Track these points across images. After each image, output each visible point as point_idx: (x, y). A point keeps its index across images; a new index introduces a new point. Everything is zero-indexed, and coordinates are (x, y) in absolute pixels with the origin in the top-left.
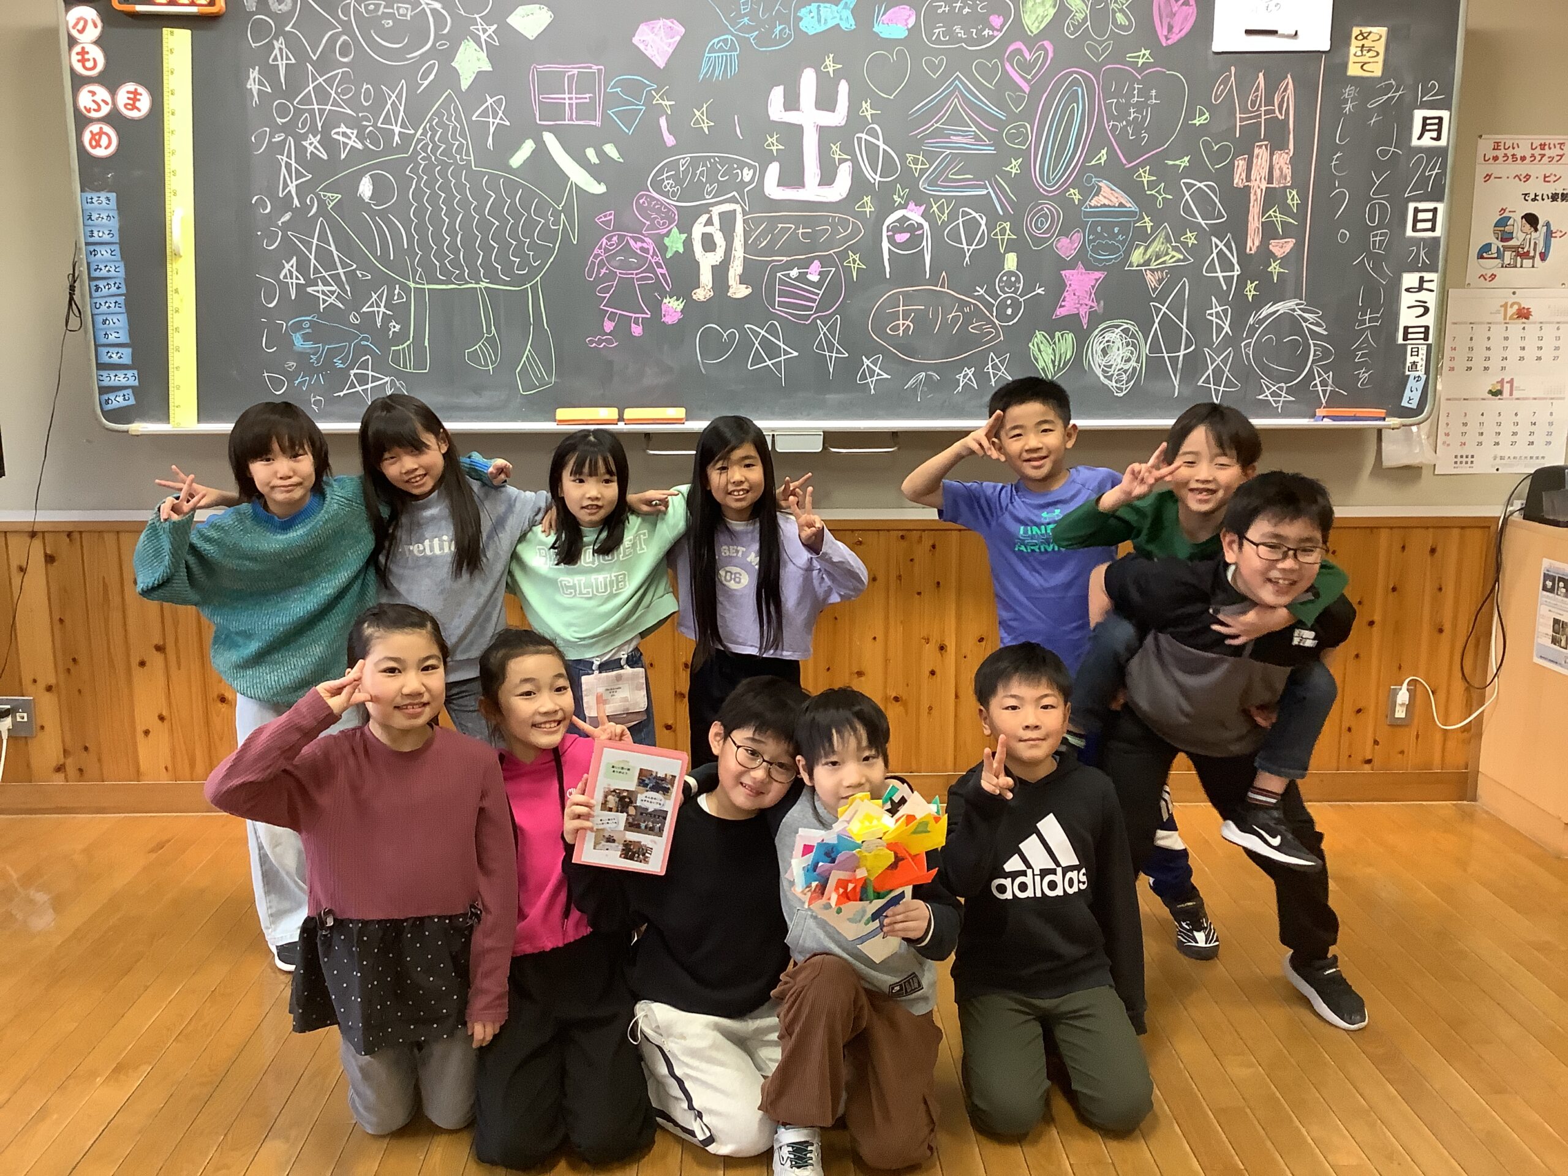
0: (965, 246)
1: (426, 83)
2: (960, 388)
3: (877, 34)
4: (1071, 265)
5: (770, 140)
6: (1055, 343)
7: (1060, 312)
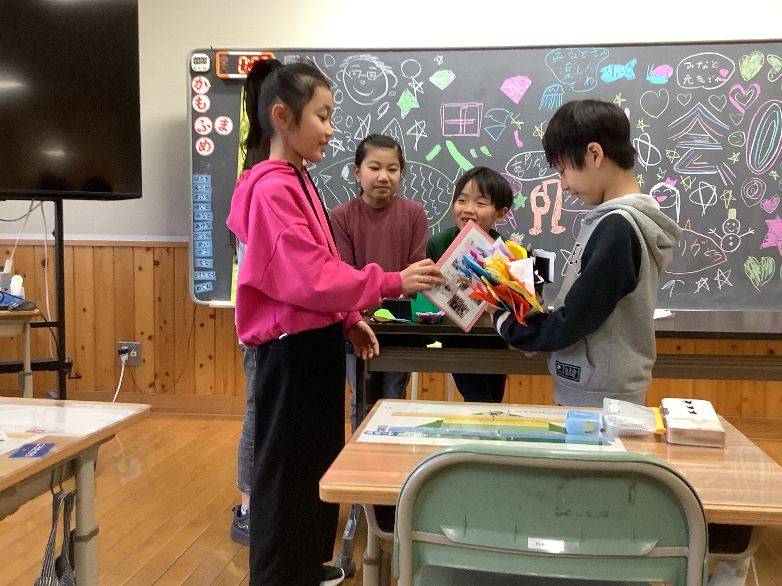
2: (698, 290)
3: (648, 82)
4: (772, 216)
7: (765, 245)
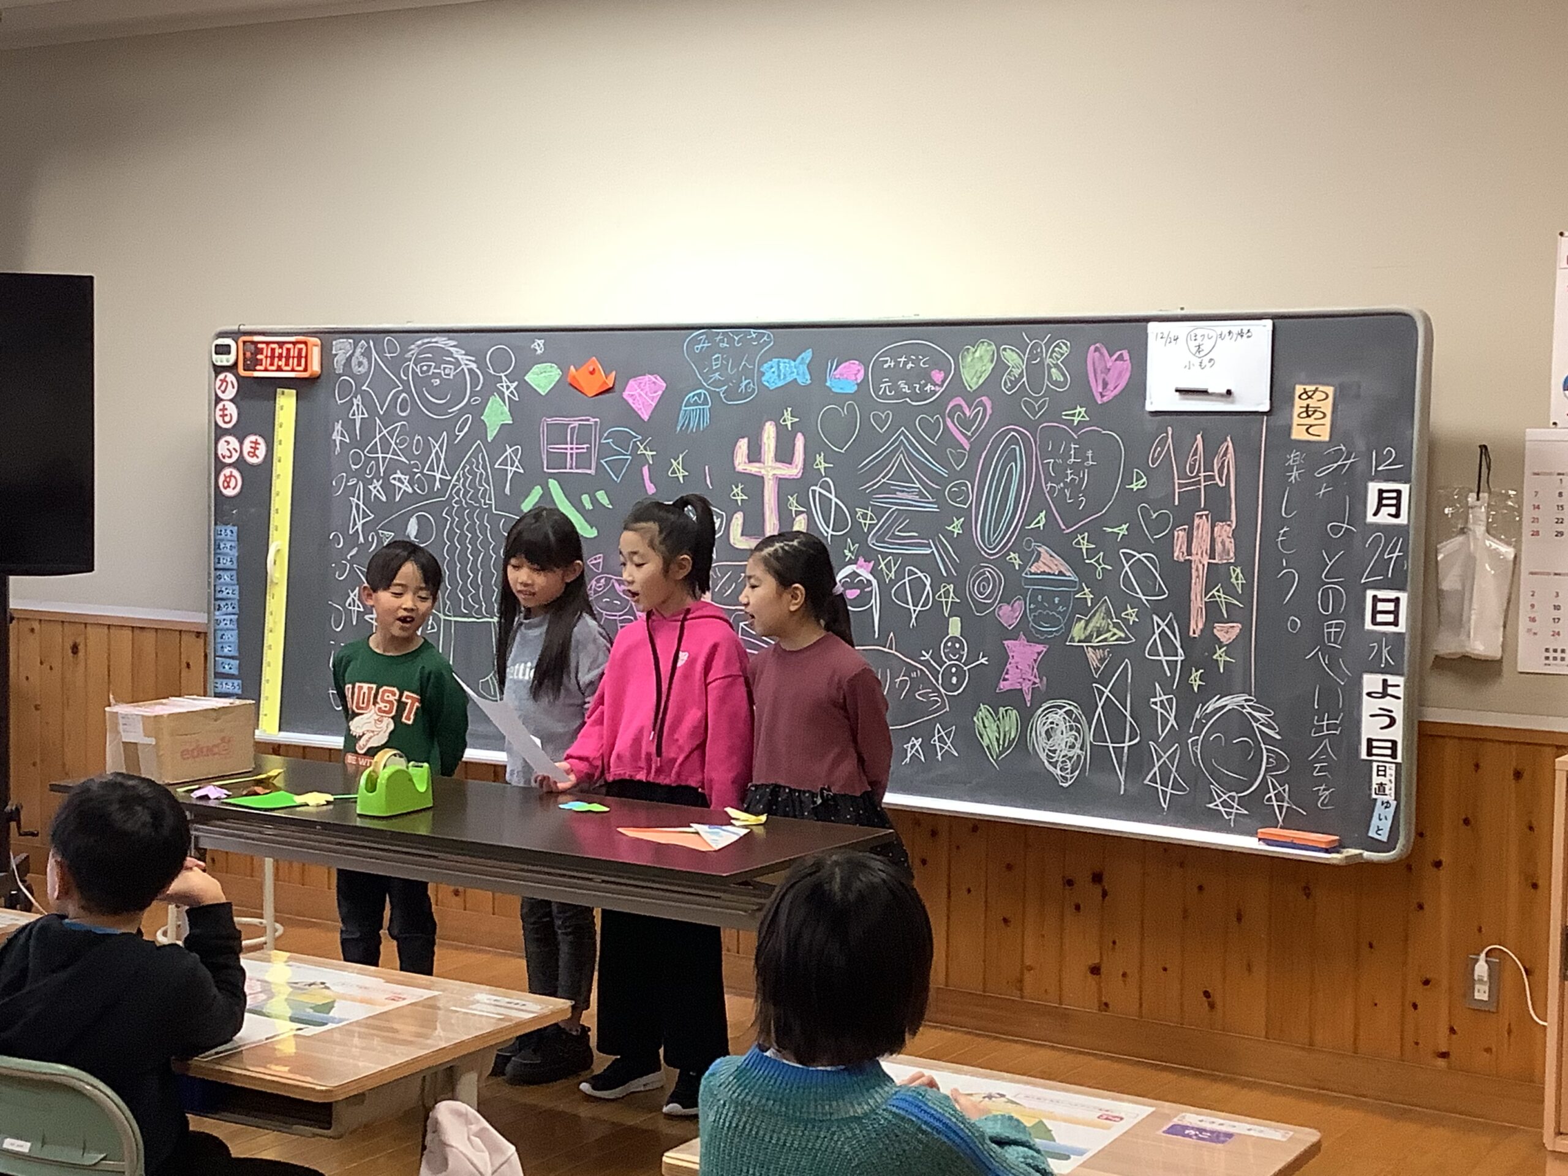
0: (912, 608)
1: (462, 434)
2: (906, 759)
5: (735, 490)
6: (999, 719)
7: (1004, 686)
